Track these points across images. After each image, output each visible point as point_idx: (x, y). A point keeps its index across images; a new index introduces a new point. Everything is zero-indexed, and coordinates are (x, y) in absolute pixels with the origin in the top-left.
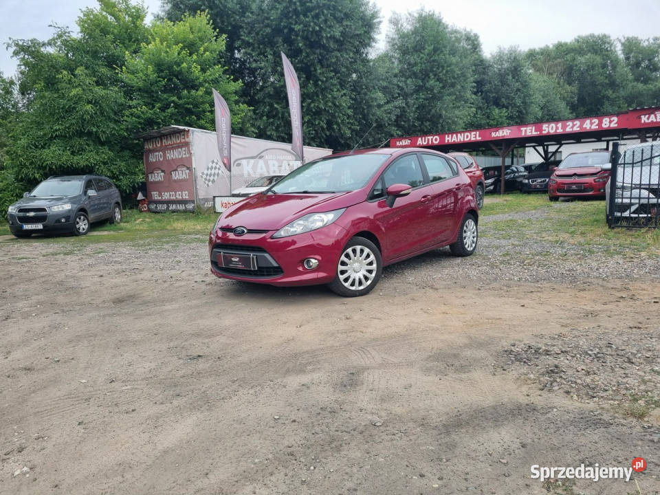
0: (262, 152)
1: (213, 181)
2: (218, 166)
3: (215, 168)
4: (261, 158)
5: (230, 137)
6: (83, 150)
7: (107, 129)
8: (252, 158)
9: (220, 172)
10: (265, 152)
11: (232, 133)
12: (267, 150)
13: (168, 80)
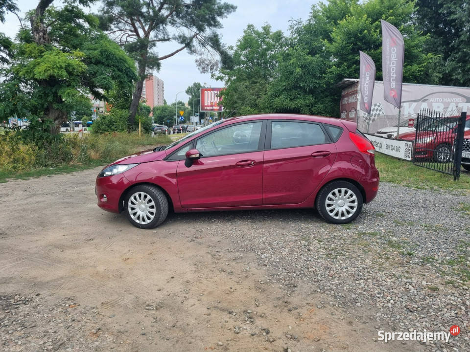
0: (427, 96)
1: (374, 120)
2: (379, 108)
3: (377, 110)
4: (425, 101)
5: (402, 85)
6: (296, 98)
7: (311, 83)
8: (415, 101)
9: (381, 113)
10: (431, 96)
11: (403, 82)
12: (432, 94)
13: (355, 45)
